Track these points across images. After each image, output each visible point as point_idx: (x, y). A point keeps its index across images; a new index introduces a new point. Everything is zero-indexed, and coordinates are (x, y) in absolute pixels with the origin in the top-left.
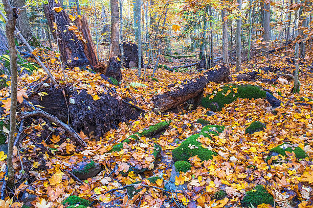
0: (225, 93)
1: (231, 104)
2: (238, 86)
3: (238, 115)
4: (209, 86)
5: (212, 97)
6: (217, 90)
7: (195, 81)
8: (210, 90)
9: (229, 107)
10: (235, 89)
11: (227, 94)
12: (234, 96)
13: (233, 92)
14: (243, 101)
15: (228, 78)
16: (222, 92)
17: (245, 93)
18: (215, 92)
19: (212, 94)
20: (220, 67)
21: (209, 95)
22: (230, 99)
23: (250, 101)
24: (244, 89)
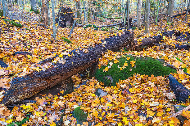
0: (121, 66)
1: (127, 81)
2: (137, 58)
3: (131, 101)
4: (105, 56)
5: (106, 69)
6: (112, 61)
7: (87, 51)
8: (106, 61)
9: (123, 84)
10: (132, 61)
11: (124, 67)
12: (131, 70)
13: (130, 65)
14: (140, 79)
15: (133, 42)
16: (118, 64)
17: (144, 67)
18: (111, 64)
19: (107, 66)
20: (124, 33)
21: (104, 67)
22: (125, 74)
23: (149, 78)
24: (143, 62)
